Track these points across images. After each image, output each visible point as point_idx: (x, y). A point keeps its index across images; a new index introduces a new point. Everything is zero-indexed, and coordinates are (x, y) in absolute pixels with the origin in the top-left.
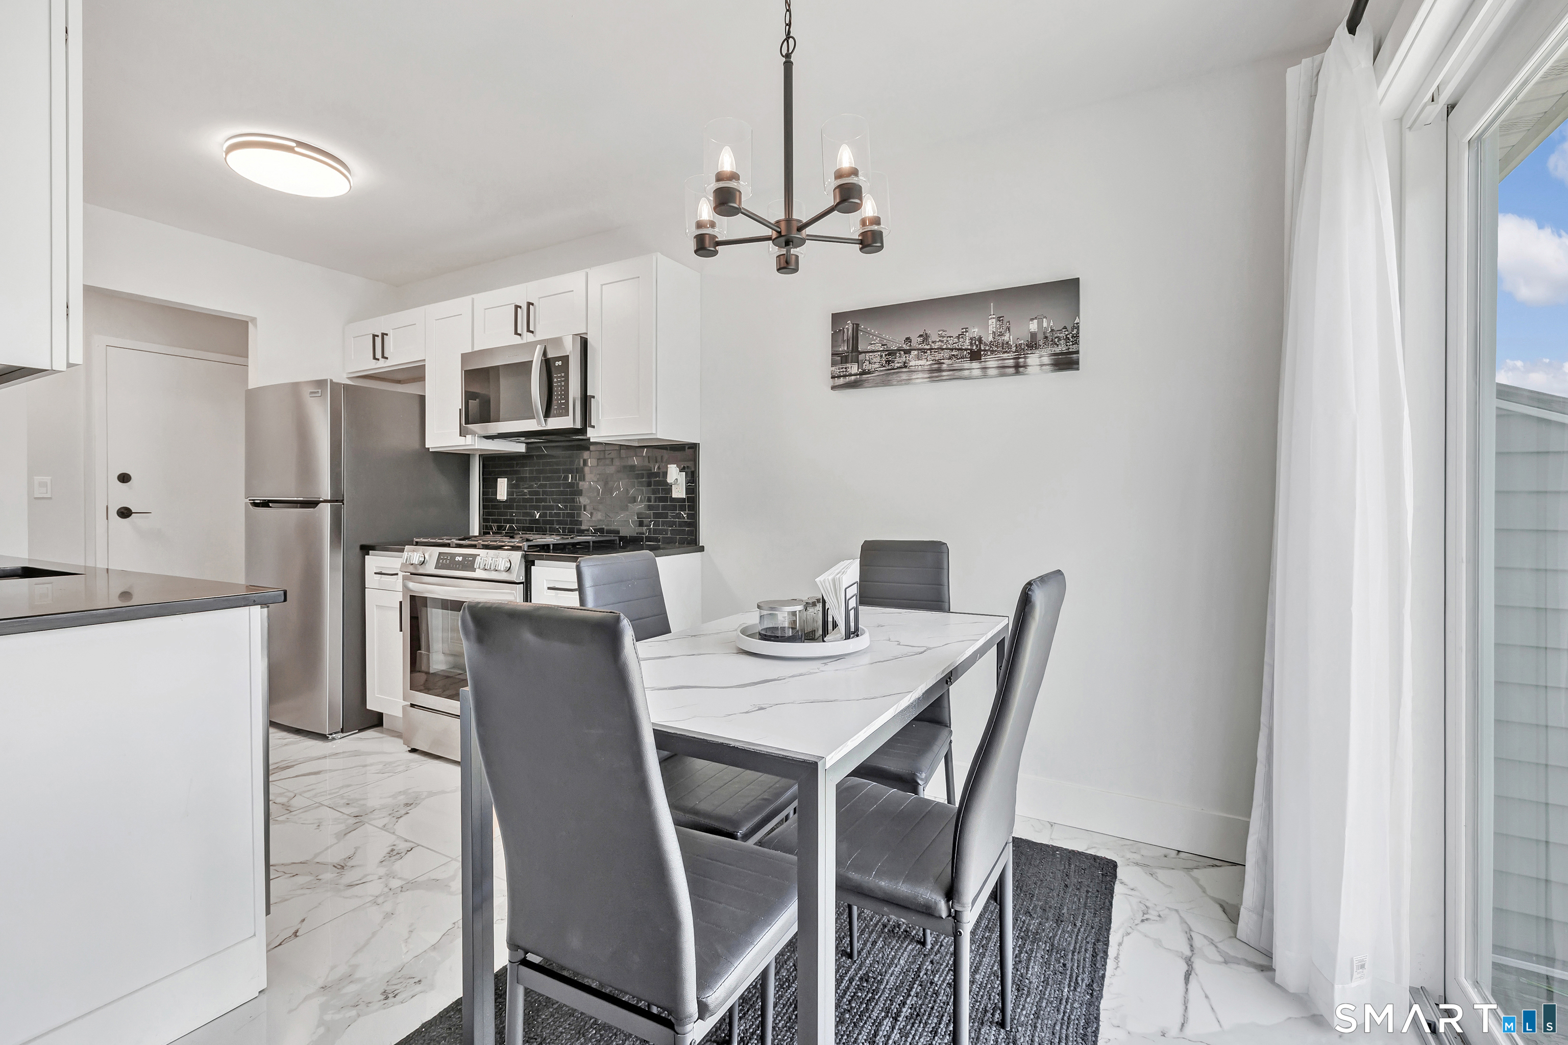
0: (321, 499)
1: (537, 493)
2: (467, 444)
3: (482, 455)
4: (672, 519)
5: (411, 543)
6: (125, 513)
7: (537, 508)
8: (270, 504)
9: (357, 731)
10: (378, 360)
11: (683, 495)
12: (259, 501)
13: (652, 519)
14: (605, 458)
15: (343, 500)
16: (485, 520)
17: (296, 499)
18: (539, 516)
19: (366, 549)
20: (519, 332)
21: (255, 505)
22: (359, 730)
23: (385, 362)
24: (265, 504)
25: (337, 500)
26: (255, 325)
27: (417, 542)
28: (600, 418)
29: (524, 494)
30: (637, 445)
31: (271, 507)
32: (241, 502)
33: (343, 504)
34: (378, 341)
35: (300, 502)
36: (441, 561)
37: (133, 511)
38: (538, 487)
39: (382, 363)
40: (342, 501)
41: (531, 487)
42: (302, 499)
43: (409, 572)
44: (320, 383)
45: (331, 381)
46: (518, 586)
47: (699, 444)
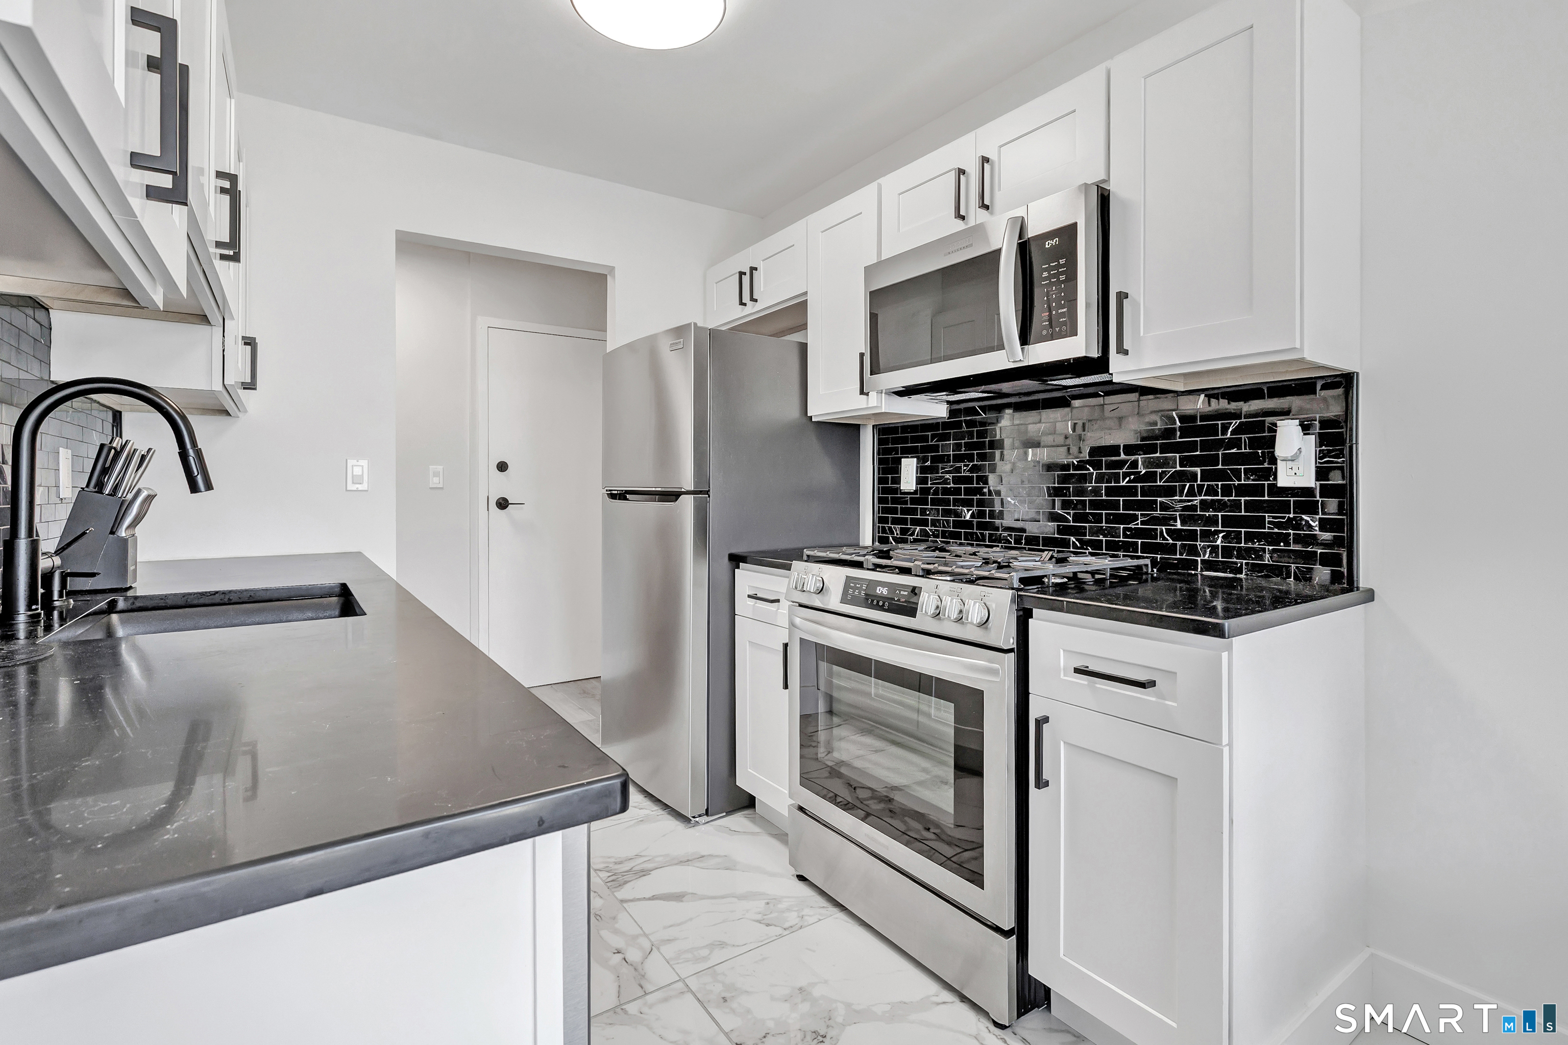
0: (683, 490)
1: (969, 480)
2: (870, 406)
3: (876, 425)
4: (1276, 530)
5: (800, 558)
6: (503, 504)
7: (968, 503)
8: (627, 495)
9: (725, 814)
10: (745, 304)
11: (1308, 479)
12: (616, 492)
13: (1220, 528)
14: (1103, 419)
15: (709, 491)
16: (882, 520)
17: (654, 489)
18: (972, 516)
19: (736, 560)
20: (962, 213)
21: (613, 496)
22: (726, 813)
23: (754, 306)
24: (622, 496)
25: (701, 492)
26: (614, 277)
27: (808, 556)
28: (1142, 334)
29: (946, 482)
30: (1183, 390)
31: (627, 500)
32: (600, 493)
33: (709, 497)
34: (746, 279)
35: (659, 493)
36: (851, 591)
37: (510, 502)
38: (971, 471)
39: (751, 308)
40: (707, 492)
41: (958, 470)
42: (660, 489)
43: (797, 603)
44: (679, 331)
45: (695, 324)
46: (1006, 655)
47: (1357, 374)
